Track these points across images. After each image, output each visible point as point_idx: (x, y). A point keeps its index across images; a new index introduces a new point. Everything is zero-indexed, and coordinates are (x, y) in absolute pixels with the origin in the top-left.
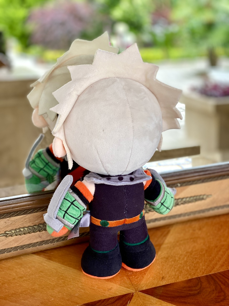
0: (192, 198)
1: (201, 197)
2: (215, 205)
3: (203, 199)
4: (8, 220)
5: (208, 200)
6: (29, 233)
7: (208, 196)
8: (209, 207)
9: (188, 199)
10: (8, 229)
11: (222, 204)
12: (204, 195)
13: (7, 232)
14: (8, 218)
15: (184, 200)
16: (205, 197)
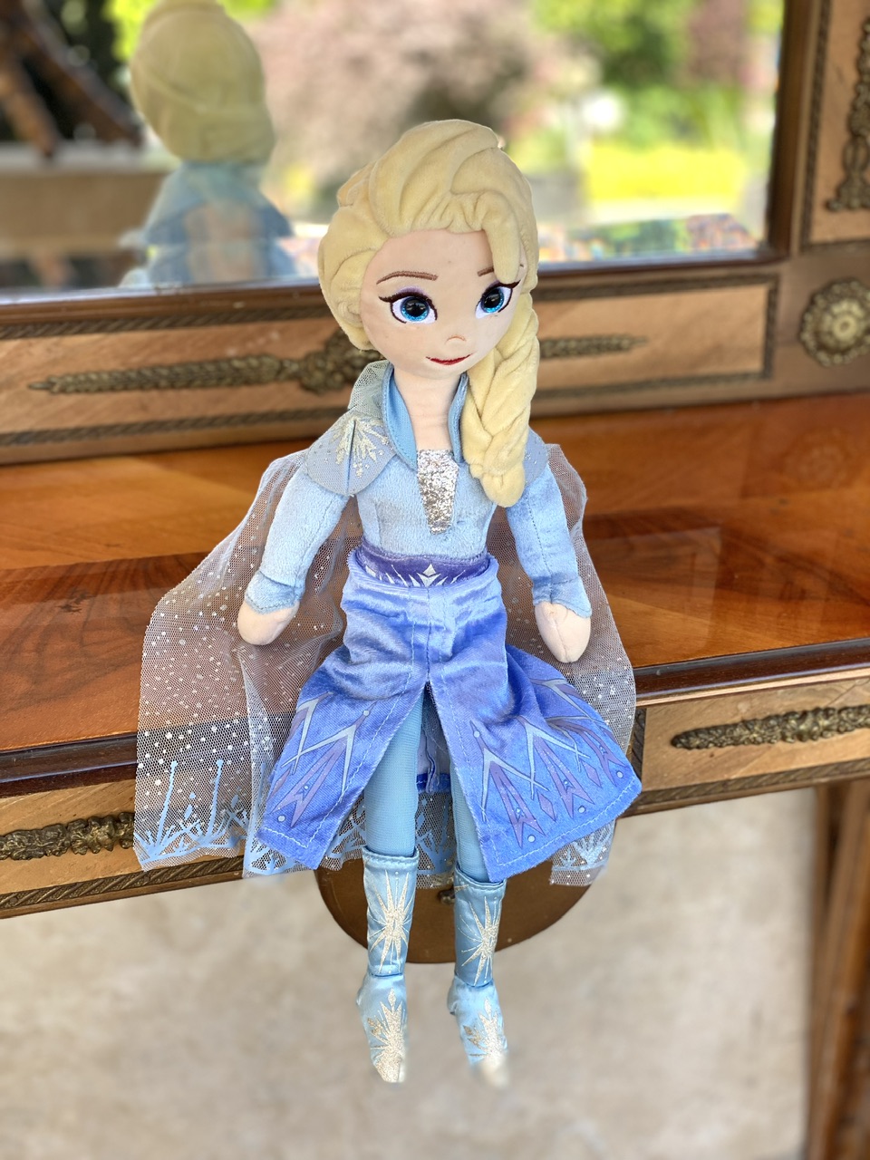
0: (585, 344)
1: (615, 342)
2: (659, 373)
3: (618, 348)
4: (57, 344)
5: (637, 355)
6: (112, 389)
7: (634, 342)
8: (641, 377)
9: (573, 344)
10: (58, 371)
11: (680, 372)
12: (621, 338)
13: (54, 380)
14: (55, 339)
15: (562, 345)
16: (625, 343)
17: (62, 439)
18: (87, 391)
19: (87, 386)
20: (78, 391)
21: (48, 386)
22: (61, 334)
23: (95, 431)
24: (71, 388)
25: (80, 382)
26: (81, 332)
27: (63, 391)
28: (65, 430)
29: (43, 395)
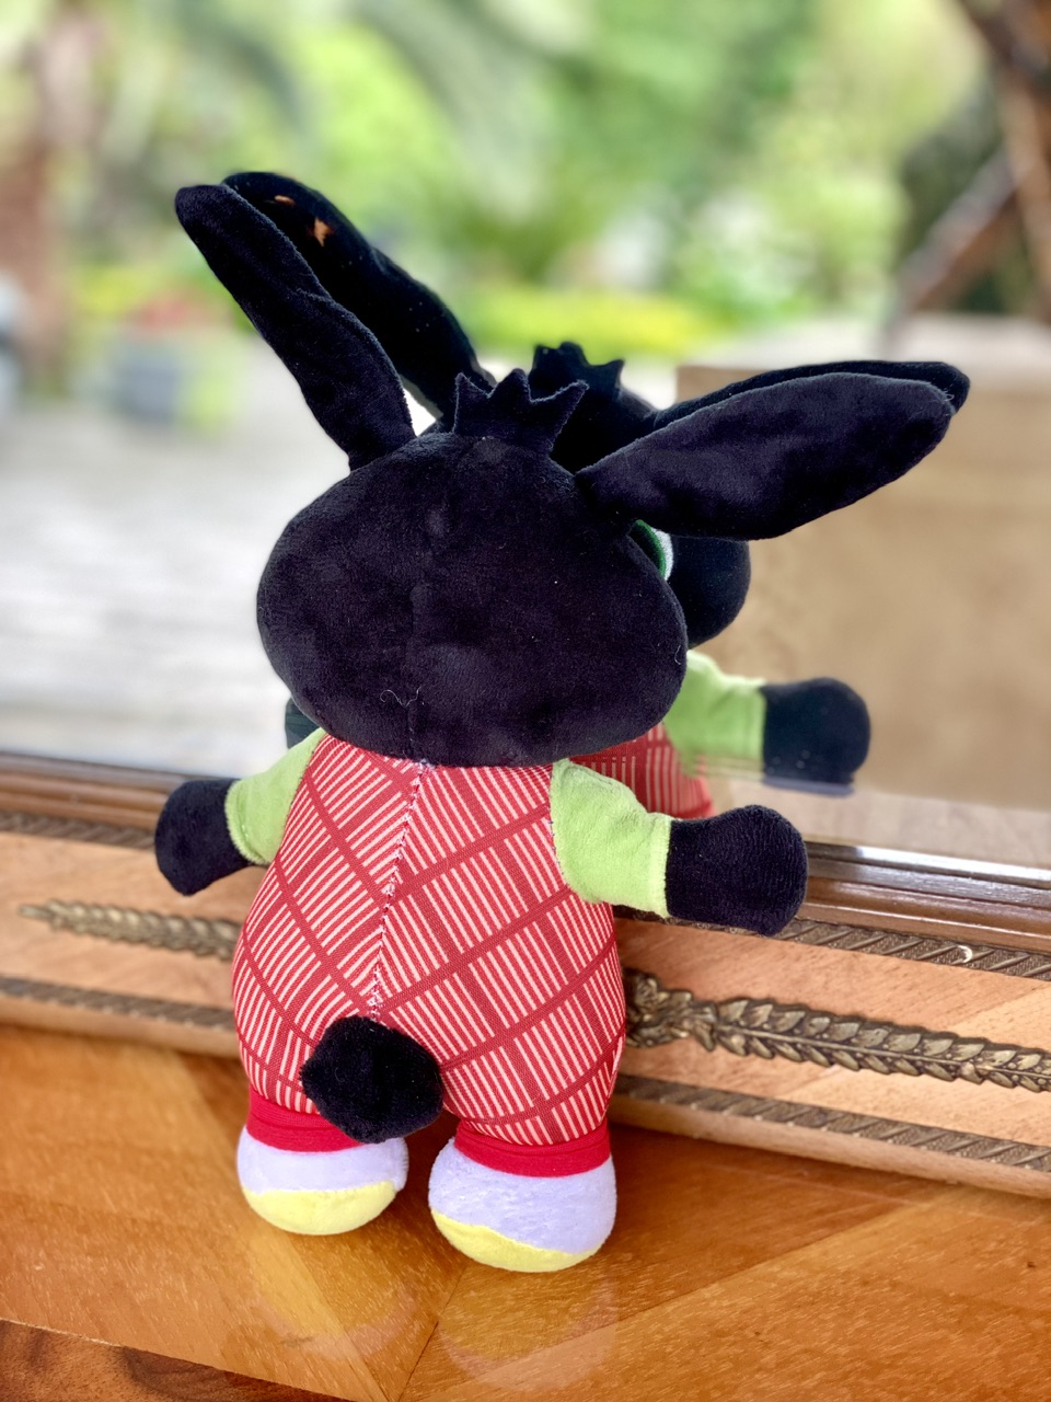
4: (61, 852)
13: (55, 906)
15: (1005, 1056)
17: (71, 1002)
18: (105, 936)
19: (106, 929)
20: (95, 934)
21: (47, 915)
22: (65, 836)
23: (125, 1003)
24: (81, 927)
25: (94, 921)
26: (94, 839)
27: (69, 925)
28: (77, 990)
29: (42, 928)
